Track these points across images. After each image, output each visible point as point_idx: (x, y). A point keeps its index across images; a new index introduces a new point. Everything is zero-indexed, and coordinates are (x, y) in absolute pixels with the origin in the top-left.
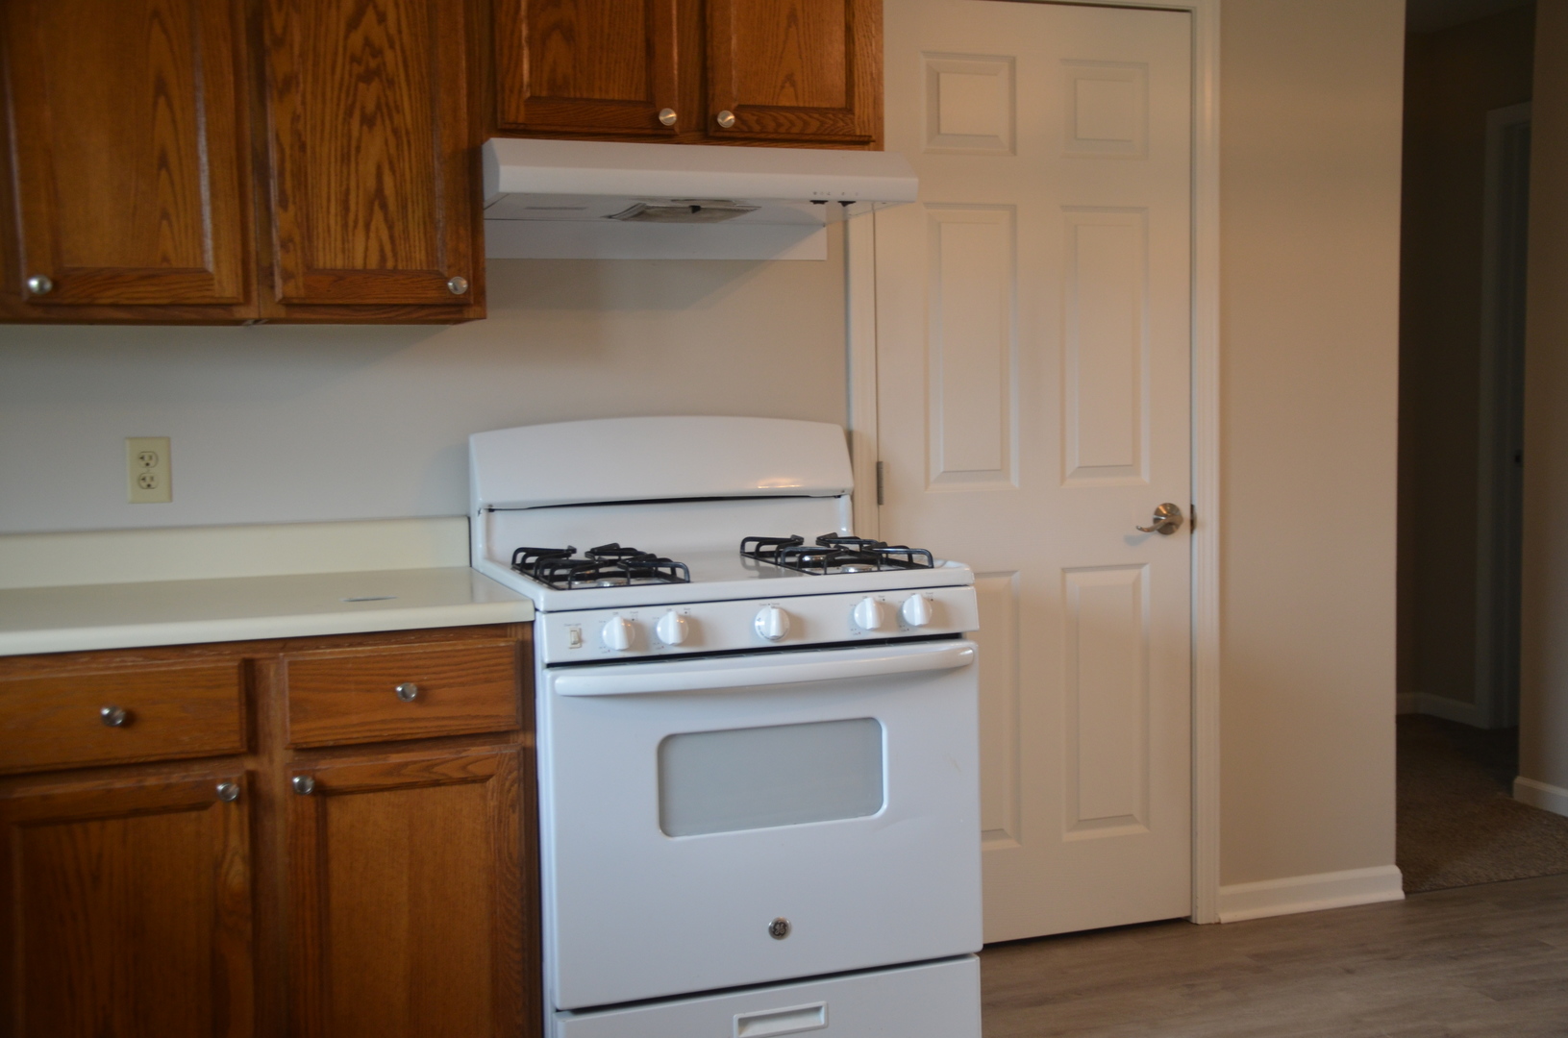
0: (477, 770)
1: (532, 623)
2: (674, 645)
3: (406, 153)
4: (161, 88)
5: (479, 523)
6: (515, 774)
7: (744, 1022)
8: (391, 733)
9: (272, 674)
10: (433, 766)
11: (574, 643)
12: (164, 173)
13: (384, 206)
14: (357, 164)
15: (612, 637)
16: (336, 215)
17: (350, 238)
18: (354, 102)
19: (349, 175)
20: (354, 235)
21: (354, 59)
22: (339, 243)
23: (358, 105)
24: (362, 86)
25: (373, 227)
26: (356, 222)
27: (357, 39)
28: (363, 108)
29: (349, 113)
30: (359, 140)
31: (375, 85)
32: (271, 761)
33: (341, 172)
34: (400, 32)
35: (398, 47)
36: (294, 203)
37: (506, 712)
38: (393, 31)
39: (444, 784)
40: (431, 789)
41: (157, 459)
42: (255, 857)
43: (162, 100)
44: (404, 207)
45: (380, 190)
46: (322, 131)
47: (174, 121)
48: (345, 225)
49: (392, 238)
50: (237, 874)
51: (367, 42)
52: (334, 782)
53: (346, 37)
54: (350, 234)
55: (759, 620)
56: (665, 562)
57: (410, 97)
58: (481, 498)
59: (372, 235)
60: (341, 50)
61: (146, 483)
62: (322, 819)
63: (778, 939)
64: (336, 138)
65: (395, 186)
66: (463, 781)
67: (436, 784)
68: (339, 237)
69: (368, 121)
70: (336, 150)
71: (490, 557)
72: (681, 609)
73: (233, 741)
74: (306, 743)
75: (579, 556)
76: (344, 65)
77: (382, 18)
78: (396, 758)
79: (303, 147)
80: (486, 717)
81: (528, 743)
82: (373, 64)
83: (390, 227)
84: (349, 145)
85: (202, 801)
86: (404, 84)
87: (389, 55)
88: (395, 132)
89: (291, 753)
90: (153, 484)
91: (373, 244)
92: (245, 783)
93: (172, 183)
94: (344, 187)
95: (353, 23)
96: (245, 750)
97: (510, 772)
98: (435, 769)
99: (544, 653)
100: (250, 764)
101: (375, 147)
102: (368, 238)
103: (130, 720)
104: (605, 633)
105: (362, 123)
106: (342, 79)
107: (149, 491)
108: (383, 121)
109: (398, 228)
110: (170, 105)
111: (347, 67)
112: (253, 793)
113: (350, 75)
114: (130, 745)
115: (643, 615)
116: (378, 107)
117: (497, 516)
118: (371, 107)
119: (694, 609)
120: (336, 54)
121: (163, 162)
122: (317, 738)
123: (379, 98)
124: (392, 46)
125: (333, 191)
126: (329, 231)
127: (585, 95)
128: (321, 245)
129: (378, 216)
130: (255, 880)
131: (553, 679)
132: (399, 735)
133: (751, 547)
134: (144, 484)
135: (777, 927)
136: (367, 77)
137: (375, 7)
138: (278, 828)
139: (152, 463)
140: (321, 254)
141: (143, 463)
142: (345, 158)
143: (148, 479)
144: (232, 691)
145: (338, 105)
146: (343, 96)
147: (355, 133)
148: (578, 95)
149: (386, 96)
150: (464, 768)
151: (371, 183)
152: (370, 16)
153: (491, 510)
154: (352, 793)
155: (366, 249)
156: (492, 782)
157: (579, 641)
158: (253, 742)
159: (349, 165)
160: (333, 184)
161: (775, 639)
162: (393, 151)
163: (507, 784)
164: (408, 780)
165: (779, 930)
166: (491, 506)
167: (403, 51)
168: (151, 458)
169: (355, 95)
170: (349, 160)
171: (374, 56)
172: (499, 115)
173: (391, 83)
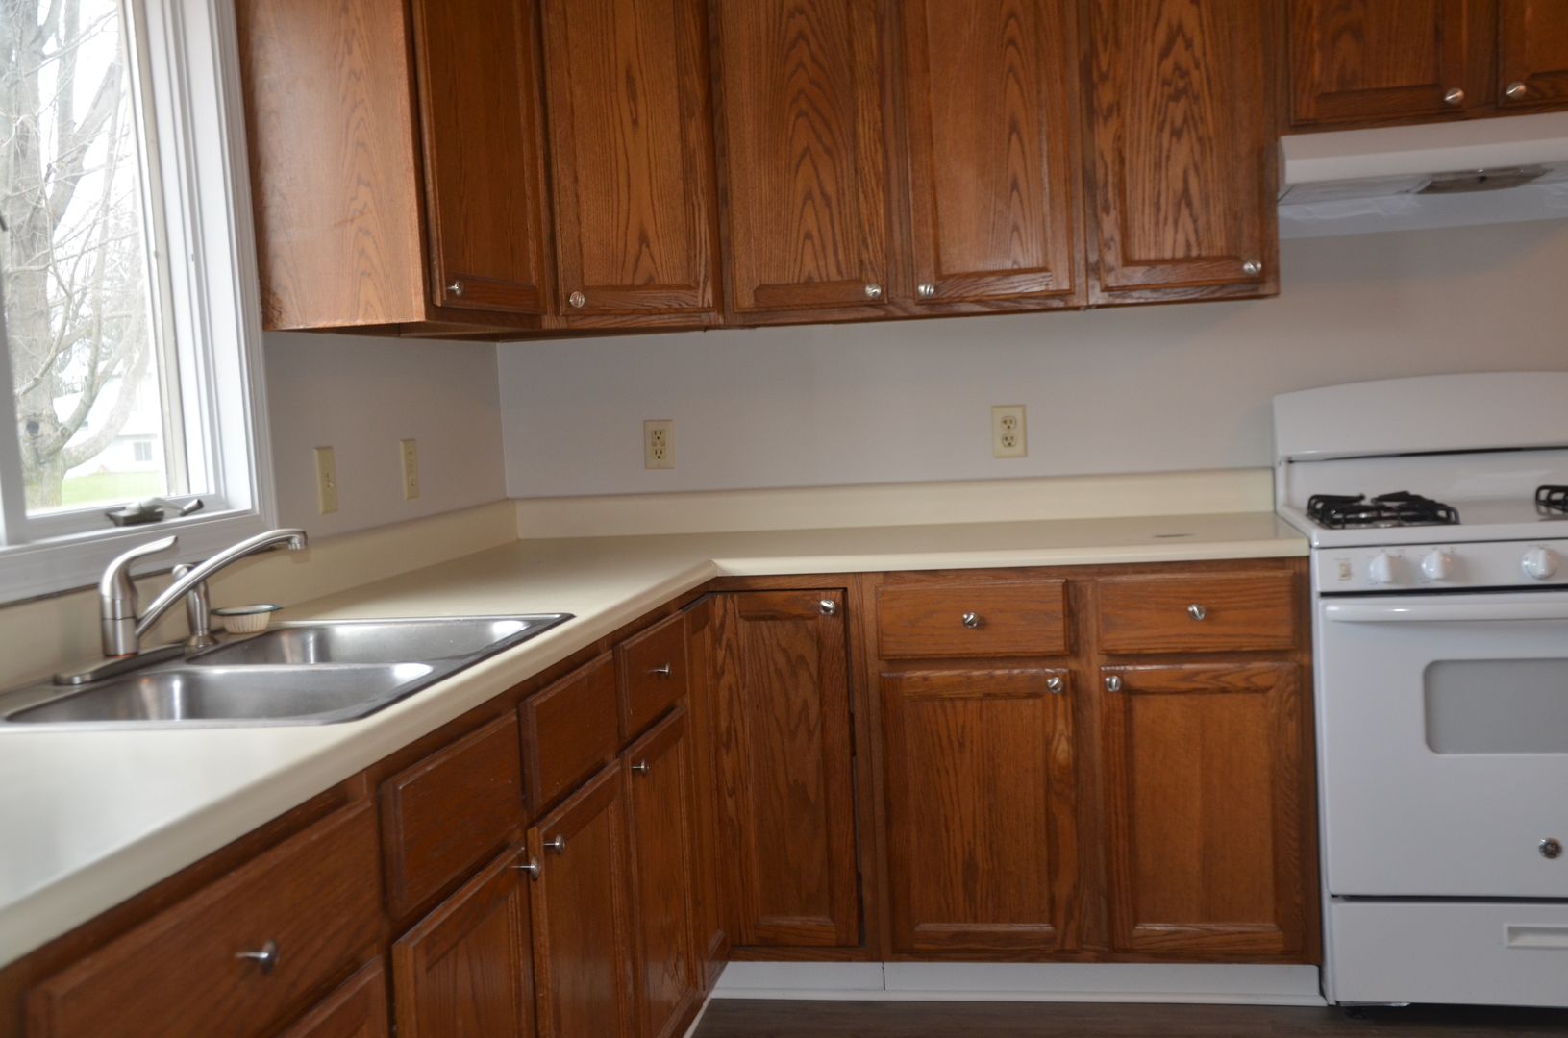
0: (1258, 681)
1: (1307, 559)
2: (1437, 579)
3: (1209, 159)
4: (1014, 128)
5: (1281, 472)
6: (1292, 688)
7: (1514, 932)
8: (1185, 645)
9: (1089, 593)
10: (1220, 676)
11: (1344, 575)
12: (1015, 194)
13: (1189, 204)
14: (1167, 170)
15: (1377, 571)
16: (1150, 215)
17: (1161, 233)
18: (1164, 122)
19: (1160, 179)
20: (1164, 230)
21: (1166, 83)
22: (1152, 239)
23: (1168, 120)
24: (1172, 104)
25: (1180, 223)
26: (1166, 219)
27: (1168, 64)
28: (1172, 123)
29: (1161, 129)
30: (1169, 150)
31: (1183, 103)
32: (1089, 663)
33: (1154, 178)
34: (1204, 54)
35: (1202, 67)
36: (1115, 208)
37: (1283, 633)
38: (1198, 53)
39: (1230, 692)
40: (1220, 696)
41: (1016, 423)
42: (1077, 740)
43: (1015, 136)
44: (1207, 204)
45: (1186, 190)
46: (1139, 146)
47: (1023, 153)
48: (1157, 222)
49: (1196, 230)
50: (1063, 750)
51: (1177, 67)
52: (1138, 684)
53: (1159, 65)
54: (1161, 229)
55: (1526, 560)
56: (1442, 507)
57: (1212, 107)
58: (1283, 451)
59: (1180, 229)
60: (1154, 77)
61: (1008, 441)
62: (1129, 712)
63: (1551, 858)
64: (1150, 149)
65: (1199, 186)
66: (1247, 690)
67: (1224, 691)
68: (1152, 233)
69: (1177, 134)
70: (1150, 160)
71: (1290, 504)
72: (1446, 548)
73: (1058, 645)
74: (1116, 650)
75: (1366, 502)
76: (1157, 88)
77: (1189, 45)
78: (1189, 667)
79: (1122, 162)
80: (1267, 637)
81: (1305, 661)
82: (1181, 84)
83: (1195, 221)
84: (1160, 156)
85: (1037, 691)
86: (1208, 99)
87: (1195, 75)
88: (1200, 139)
89: (1105, 657)
90: (1013, 443)
91: (1181, 238)
92: (1068, 679)
93: (1021, 201)
94: (1156, 191)
95: (1165, 53)
96: (1068, 653)
97: (1288, 685)
98: (1223, 678)
99: (1318, 585)
100: (1073, 665)
101: (1181, 155)
102: (1176, 232)
103: (982, 623)
104: (1372, 568)
105: (1171, 135)
106: (1155, 100)
107: (1010, 448)
108: (1189, 132)
109: (1202, 221)
110: (1020, 140)
111: (1160, 90)
112: (1073, 686)
113: (1162, 96)
114: (983, 644)
115: (1410, 553)
116: (1185, 120)
117: (1297, 467)
118: (1179, 121)
119: (1460, 549)
120: (1150, 80)
121: (1015, 186)
122: (1123, 647)
123: (1186, 112)
124: (1197, 67)
125: (1147, 196)
126: (1144, 229)
127: (1373, 86)
128: (1137, 242)
129: (1185, 212)
130: (1076, 758)
131: (1324, 606)
132: (1192, 648)
133: (1544, 494)
134: (1006, 443)
135: (1549, 847)
136: (1175, 97)
137: (1184, 36)
138: (1095, 716)
139: (1012, 426)
140: (1137, 248)
141: (1005, 426)
142: (1158, 166)
143: (1009, 439)
144: (1058, 607)
145: (1152, 122)
146: (1156, 113)
147: (1166, 145)
148: (1366, 87)
149: (1192, 110)
150: (1247, 679)
151: (1179, 186)
152: (1180, 43)
153: (1291, 462)
154: (1153, 693)
155: (1175, 242)
156: (1272, 693)
157: (1347, 574)
158: (1073, 649)
159: (1160, 172)
160: (1147, 191)
161: (1542, 577)
162: (1197, 156)
163: (1286, 696)
164: (1198, 686)
165: (1552, 850)
166: (1290, 458)
167: (1207, 70)
168: (1011, 421)
169: (1166, 113)
170: (1160, 167)
171: (1182, 77)
172: (1292, 114)
173: (1196, 98)
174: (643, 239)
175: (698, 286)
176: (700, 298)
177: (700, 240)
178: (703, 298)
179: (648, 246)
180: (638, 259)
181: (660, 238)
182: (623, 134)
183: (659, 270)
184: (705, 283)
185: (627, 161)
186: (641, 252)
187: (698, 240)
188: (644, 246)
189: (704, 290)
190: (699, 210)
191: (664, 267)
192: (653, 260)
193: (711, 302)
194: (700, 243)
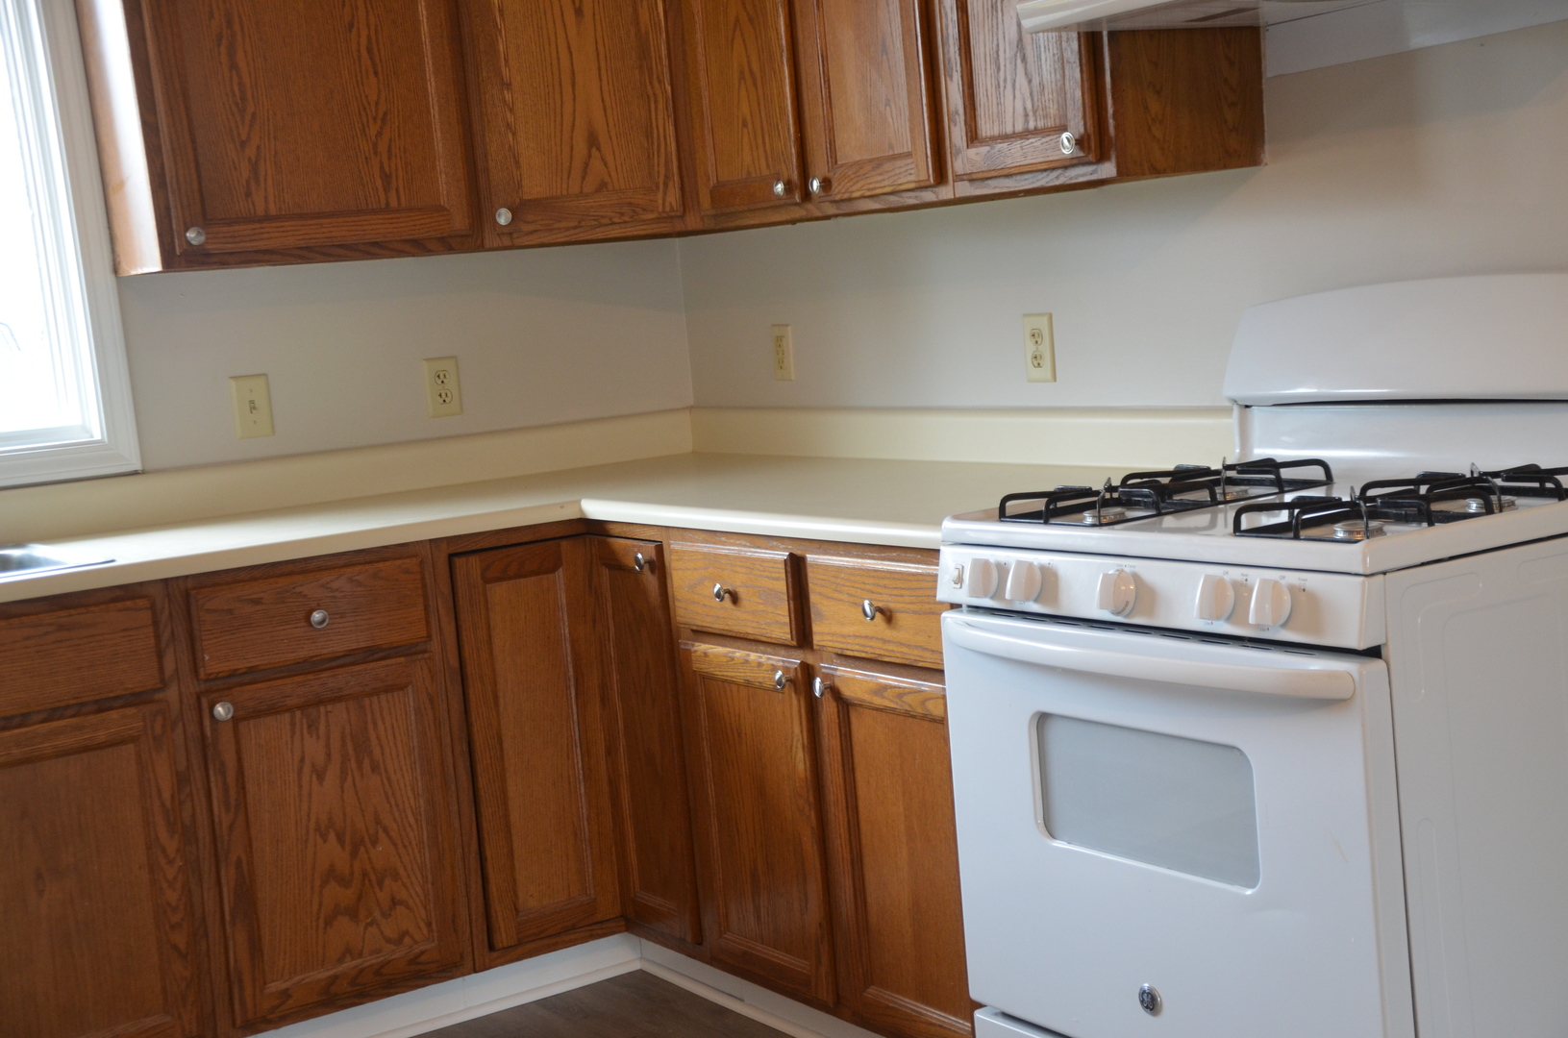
140: (983, 122)
174: (593, 141)
175: (658, 188)
176: (660, 202)
177: (658, 135)
178: (664, 201)
179: (599, 149)
180: (586, 165)
181: (614, 138)
182: (564, 25)
183: (613, 174)
184: (666, 185)
185: (572, 59)
186: (590, 156)
187: (655, 136)
188: (594, 149)
189: (665, 193)
190: (656, 102)
191: (619, 170)
192: (605, 164)
193: (674, 204)
194: (659, 139)
